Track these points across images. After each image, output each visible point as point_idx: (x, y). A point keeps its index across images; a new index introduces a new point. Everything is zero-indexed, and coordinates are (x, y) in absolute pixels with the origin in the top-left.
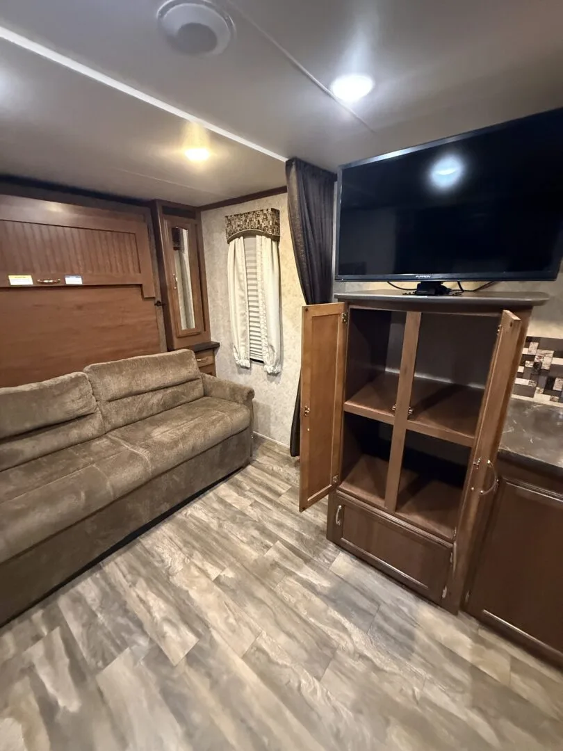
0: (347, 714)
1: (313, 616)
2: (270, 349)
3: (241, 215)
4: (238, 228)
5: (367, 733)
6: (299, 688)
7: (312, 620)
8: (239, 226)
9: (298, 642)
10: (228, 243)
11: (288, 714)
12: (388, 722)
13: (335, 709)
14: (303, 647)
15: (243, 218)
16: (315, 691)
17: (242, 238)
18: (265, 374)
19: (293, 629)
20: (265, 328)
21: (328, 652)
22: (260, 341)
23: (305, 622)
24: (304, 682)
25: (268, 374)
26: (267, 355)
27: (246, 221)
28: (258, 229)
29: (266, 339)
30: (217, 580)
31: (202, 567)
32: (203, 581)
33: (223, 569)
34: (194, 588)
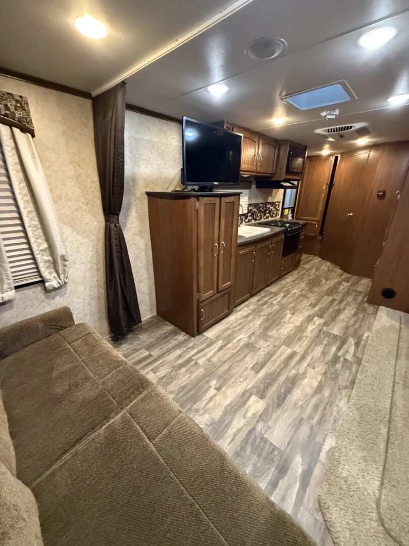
0: (268, 343)
1: (236, 347)
5: (271, 340)
6: (264, 355)
7: (238, 348)
9: (247, 354)
11: (272, 359)
12: (267, 335)
13: (268, 346)
14: (249, 352)
16: (264, 351)
19: (243, 355)
21: (250, 345)
23: (239, 351)
24: (262, 354)
30: (218, 389)
31: (208, 400)
32: (218, 398)
33: (210, 387)
34: (223, 403)
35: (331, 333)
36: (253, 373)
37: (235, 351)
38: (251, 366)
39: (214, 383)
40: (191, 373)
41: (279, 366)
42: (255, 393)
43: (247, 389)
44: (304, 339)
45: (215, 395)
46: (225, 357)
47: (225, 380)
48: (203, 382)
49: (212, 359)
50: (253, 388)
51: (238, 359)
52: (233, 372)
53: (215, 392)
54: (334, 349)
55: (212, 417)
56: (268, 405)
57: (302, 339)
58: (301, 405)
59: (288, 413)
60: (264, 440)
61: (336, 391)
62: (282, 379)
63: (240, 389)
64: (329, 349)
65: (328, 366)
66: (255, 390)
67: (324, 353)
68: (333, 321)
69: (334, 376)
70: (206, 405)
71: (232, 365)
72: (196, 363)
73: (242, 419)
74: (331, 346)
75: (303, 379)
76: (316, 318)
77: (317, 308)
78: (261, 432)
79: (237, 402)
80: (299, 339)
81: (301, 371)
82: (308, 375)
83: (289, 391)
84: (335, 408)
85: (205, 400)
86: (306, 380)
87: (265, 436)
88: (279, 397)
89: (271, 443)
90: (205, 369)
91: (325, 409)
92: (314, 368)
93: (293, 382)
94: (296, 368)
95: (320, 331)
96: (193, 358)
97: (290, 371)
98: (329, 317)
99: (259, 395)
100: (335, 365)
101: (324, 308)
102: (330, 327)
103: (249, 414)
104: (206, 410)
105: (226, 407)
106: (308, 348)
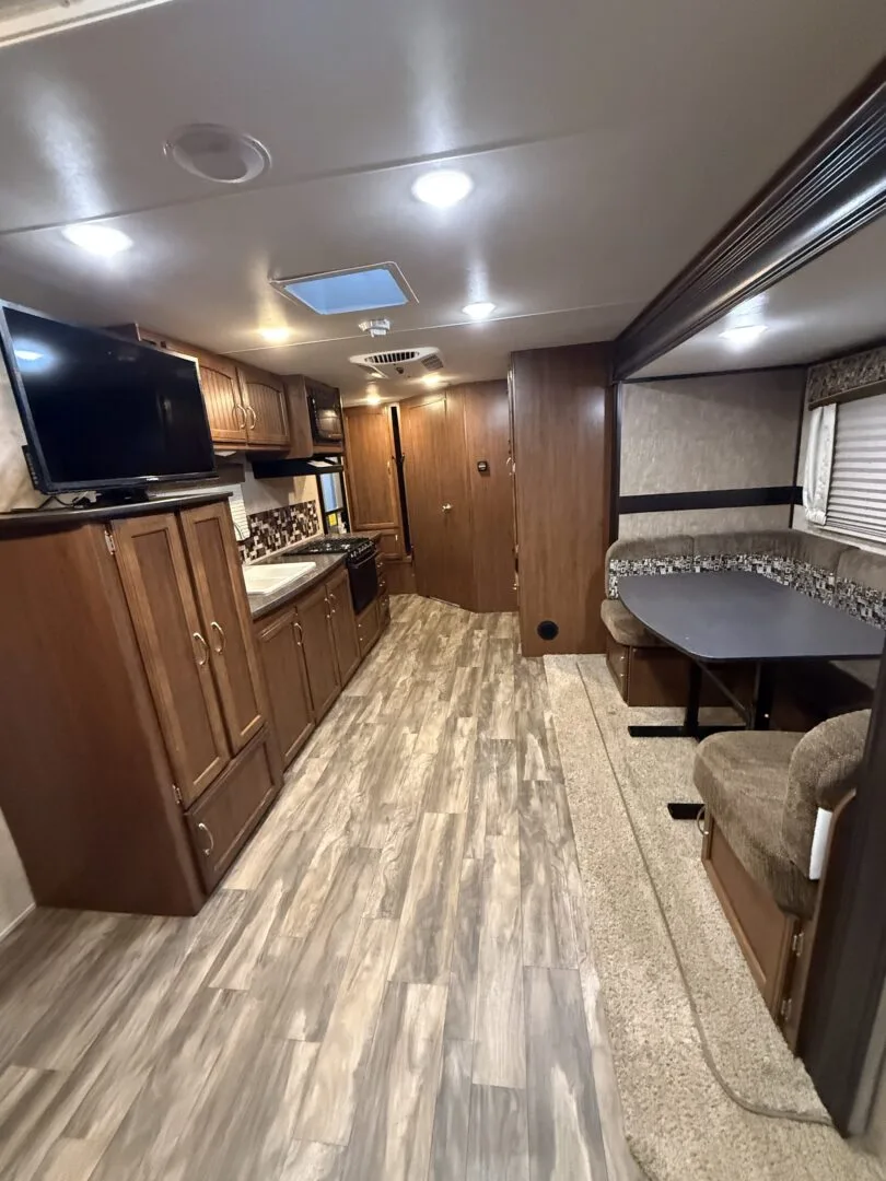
0: (393, 826)
1: (326, 876)
5: (397, 812)
6: (395, 860)
7: (330, 878)
9: (358, 879)
11: (416, 859)
12: (385, 804)
13: (395, 832)
14: (360, 873)
16: (391, 849)
19: (347, 890)
21: (356, 853)
23: (334, 883)
24: (389, 859)
30: (317, 1035)
31: (300, 1093)
32: (325, 1065)
33: (293, 1042)
34: (344, 1067)
35: (496, 741)
36: (388, 921)
37: (325, 889)
38: (377, 906)
39: (300, 1023)
40: (221, 1037)
41: (435, 866)
42: (411, 977)
43: (389, 979)
44: (458, 777)
45: (315, 1061)
46: (307, 923)
47: (327, 992)
48: (268, 1042)
49: (270, 952)
50: (402, 964)
51: (339, 907)
52: (341, 953)
53: (312, 1048)
54: (513, 770)
55: (330, 1140)
56: (450, 989)
57: (454, 780)
58: (512, 936)
59: (496, 975)
60: (476, 1093)
61: (553, 860)
62: (453, 896)
63: (373, 992)
64: (507, 775)
65: (520, 812)
66: (409, 967)
67: (503, 789)
68: (490, 713)
69: (536, 830)
70: (299, 1113)
71: (330, 935)
72: (228, 994)
73: (407, 1074)
74: (508, 768)
75: (489, 870)
76: (460, 721)
77: (454, 699)
78: (462, 1075)
79: (380, 1036)
80: (450, 783)
81: (480, 854)
82: (496, 855)
83: (477, 919)
84: (566, 899)
85: (293, 1098)
86: (497, 869)
87: (476, 1081)
88: (463, 949)
89: (494, 1087)
90: (261, 997)
91: (552, 913)
92: (499, 833)
93: (476, 889)
94: (469, 853)
95: (477, 744)
96: (211, 985)
97: (461, 869)
98: (481, 708)
99: (422, 975)
100: (528, 804)
101: (465, 694)
102: (491, 729)
103: (420, 1048)
104: (303, 1136)
105: (356, 1074)
106: (473, 792)
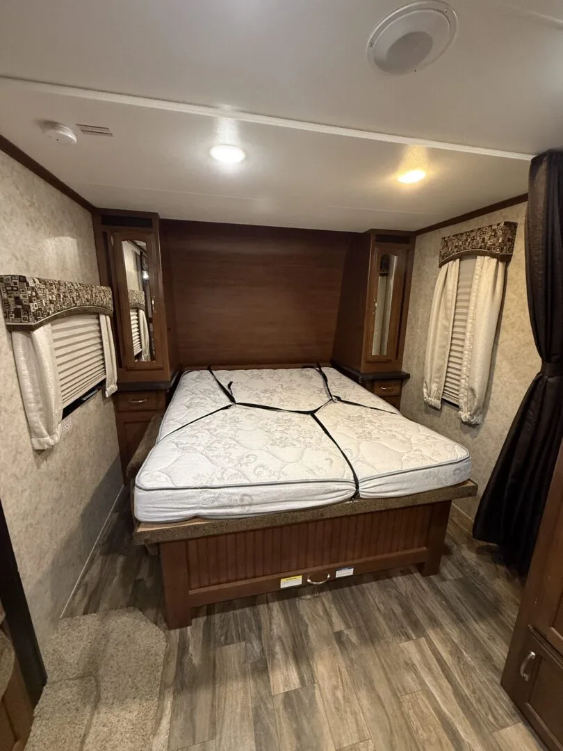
2: (470, 393)
3: (462, 234)
4: (455, 250)
8: (456, 247)
10: (440, 267)
15: (464, 238)
17: (458, 260)
18: (458, 422)
20: (469, 366)
22: (459, 381)
25: (462, 422)
26: (465, 400)
27: (467, 240)
28: (481, 248)
29: (467, 379)
30: (339, 635)
31: (328, 610)
32: (325, 624)
33: (348, 628)
34: (314, 626)
45: (331, 624)
71: (384, 707)
73: (280, 634)
